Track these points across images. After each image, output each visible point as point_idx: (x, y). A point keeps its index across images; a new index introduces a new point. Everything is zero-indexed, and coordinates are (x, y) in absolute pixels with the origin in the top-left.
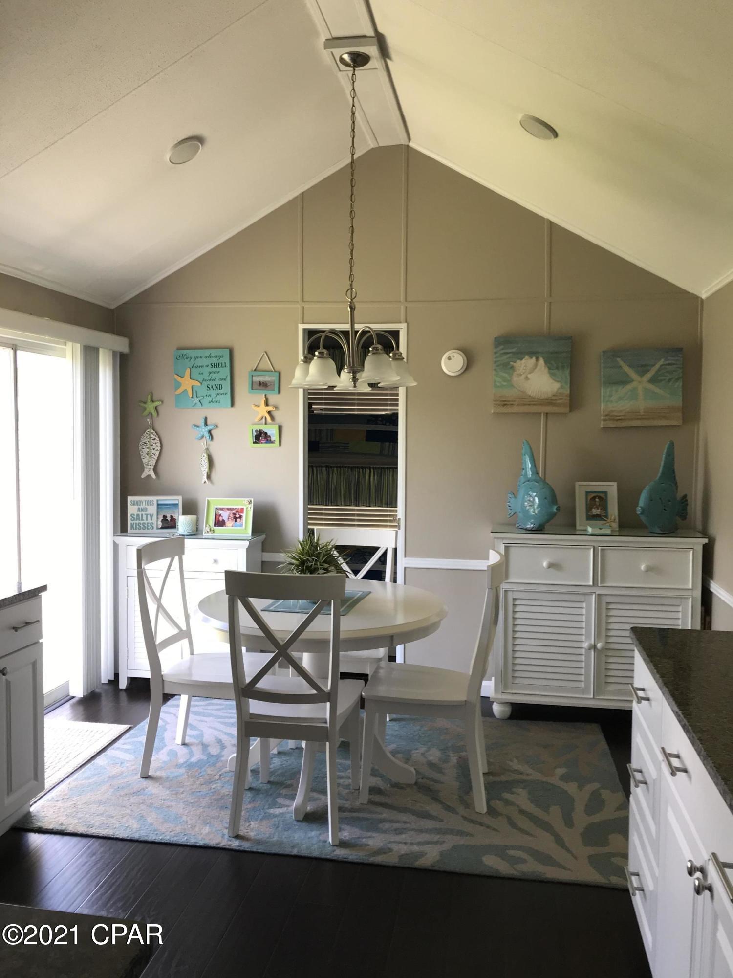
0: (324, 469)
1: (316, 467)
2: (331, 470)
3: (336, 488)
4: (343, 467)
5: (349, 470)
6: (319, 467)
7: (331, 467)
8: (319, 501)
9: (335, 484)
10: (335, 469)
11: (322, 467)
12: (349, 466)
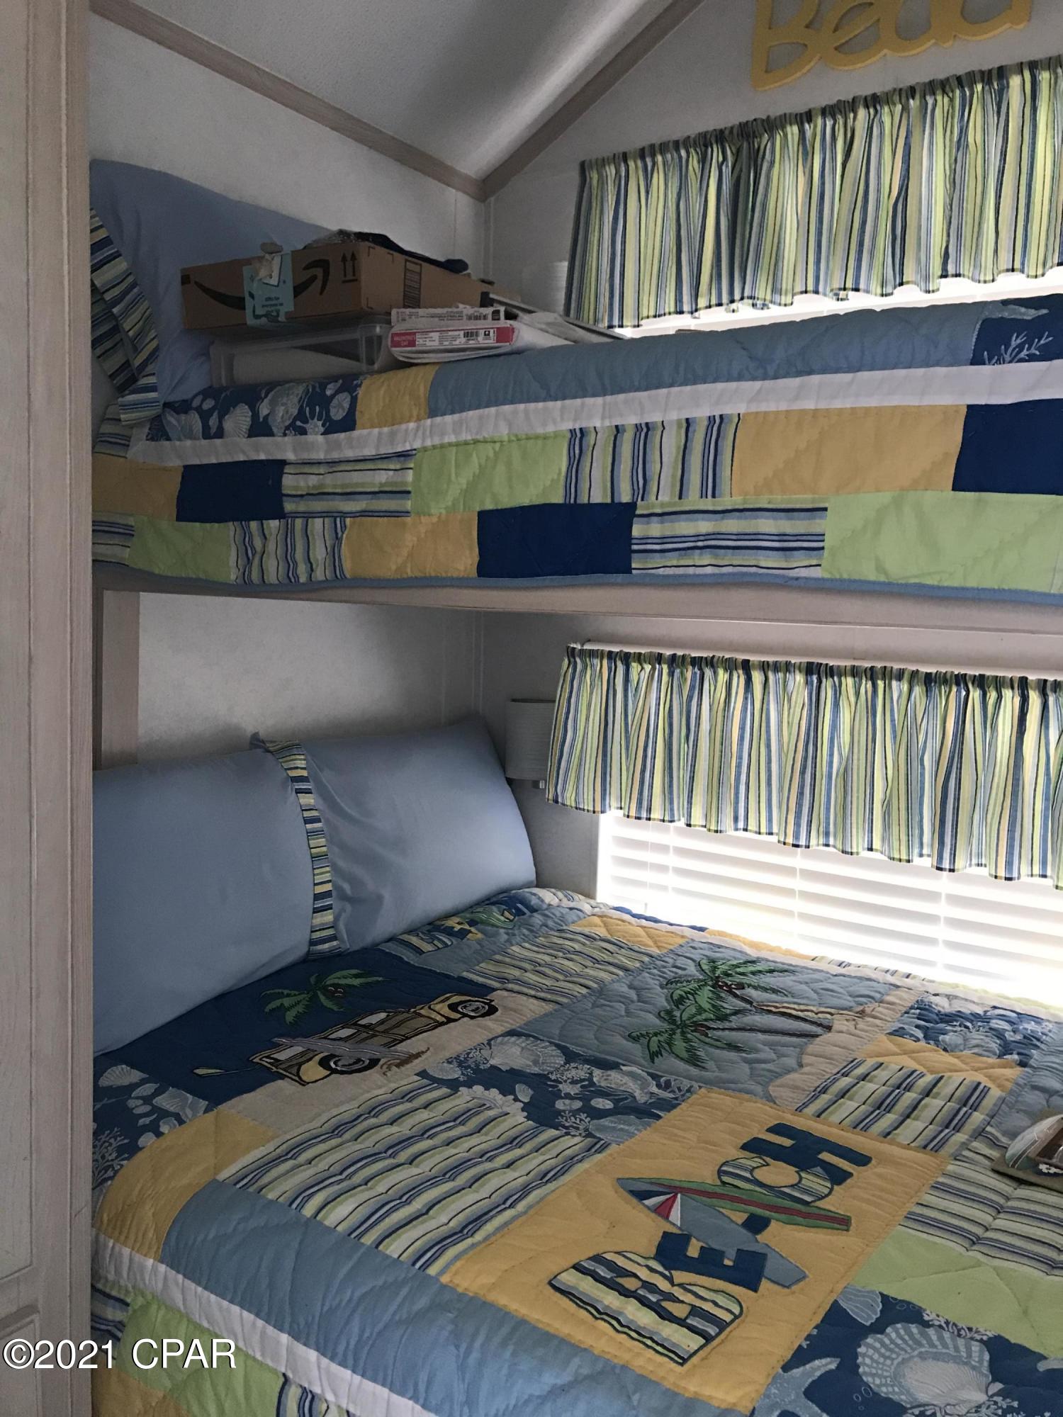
0: (800, 678)
1: (764, 667)
2: (828, 684)
3: (846, 773)
4: (887, 674)
5: (918, 690)
6: (776, 667)
7: (831, 672)
8: (770, 820)
9: (845, 751)
10: (850, 680)
11: (788, 668)
12: (914, 674)
